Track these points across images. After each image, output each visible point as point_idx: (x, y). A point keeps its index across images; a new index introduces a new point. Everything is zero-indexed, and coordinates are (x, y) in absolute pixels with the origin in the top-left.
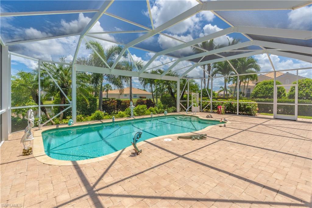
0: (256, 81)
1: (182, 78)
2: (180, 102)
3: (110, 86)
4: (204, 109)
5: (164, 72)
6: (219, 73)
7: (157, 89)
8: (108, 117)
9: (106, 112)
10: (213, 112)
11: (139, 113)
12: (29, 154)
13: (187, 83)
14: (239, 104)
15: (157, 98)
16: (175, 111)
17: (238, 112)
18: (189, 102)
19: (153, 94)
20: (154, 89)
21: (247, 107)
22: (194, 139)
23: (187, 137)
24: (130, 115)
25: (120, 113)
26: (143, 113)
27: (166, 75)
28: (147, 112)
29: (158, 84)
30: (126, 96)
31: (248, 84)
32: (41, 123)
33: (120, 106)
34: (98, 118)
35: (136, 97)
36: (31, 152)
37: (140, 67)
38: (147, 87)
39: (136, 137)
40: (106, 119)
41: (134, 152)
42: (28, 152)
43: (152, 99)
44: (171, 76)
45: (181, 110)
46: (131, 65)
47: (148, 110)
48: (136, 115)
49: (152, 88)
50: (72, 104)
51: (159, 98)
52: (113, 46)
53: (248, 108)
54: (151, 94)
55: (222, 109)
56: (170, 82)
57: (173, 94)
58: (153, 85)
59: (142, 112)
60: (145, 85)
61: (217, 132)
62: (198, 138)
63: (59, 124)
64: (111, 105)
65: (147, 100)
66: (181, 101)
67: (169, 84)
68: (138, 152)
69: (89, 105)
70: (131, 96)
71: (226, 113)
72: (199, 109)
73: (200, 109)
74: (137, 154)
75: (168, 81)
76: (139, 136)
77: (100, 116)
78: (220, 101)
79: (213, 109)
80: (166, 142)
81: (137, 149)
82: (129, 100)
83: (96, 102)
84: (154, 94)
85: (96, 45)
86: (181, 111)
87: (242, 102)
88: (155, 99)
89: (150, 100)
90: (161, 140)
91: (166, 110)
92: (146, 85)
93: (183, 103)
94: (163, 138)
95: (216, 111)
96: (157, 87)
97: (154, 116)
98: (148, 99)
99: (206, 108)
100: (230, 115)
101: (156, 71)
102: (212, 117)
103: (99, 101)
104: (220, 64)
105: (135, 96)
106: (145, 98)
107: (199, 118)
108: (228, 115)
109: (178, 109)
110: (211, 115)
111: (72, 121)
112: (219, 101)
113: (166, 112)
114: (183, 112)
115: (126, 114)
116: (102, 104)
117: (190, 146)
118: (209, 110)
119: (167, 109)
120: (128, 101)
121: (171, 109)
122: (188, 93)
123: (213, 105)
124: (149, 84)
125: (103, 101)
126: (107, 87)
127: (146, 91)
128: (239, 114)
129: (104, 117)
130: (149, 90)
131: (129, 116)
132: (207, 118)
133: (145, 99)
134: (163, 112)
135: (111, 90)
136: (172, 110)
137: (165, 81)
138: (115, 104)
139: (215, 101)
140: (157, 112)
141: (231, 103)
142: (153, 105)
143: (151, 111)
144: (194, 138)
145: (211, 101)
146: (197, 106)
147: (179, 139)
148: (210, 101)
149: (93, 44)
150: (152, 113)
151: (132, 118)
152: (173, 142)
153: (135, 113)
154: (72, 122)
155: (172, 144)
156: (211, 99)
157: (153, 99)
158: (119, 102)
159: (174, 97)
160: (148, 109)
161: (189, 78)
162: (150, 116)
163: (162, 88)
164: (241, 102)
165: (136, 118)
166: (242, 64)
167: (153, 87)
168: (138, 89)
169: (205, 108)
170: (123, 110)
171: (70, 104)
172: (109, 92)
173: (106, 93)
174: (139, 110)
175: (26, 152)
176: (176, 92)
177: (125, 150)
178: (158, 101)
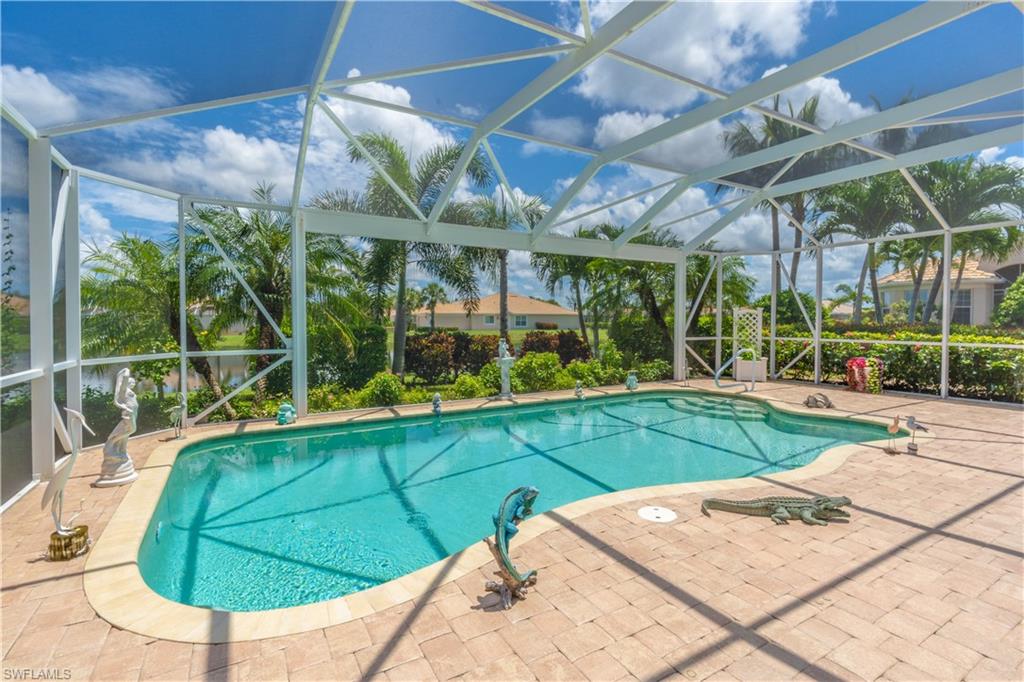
0: (1000, 261)
1: (693, 252)
2: (687, 342)
3: (441, 290)
4: (783, 371)
5: (622, 231)
6: (843, 231)
7: (597, 296)
8: (420, 396)
9: (418, 375)
10: (824, 382)
11: (530, 380)
12: (73, 556)
13: (715, 272)
14: (953, 351)
15: (595, 328)
16: (668, 376)
17: (944, 386)
18: (723, 341)
19: (581, 315)
20: (585, 296)
21: (990, 365)
22: (784, 521)
23: (751, 508)
24: (499, 387)
25: (463, 383)
26: (547, 384)
27: (630, 242)
28: (562, 377)
29: (601, 277)
30: (492, 321)
31: (960, 273)
32: (191, 415)
33: (465, 356)
34: (385, 398)
35: (524, 323)
36: (79, 546)
37: (534, 217)
38: (561, 288)
39: (508, 515)
40: (412, 401)
41: (500, 581)
42: (67, 546)
43: (579, 333)
44: (649, 244)
45: (691, 372)
46: (504, 212)
47: (565, 371)
48: (521, 388)
49: (578, 292)
50: (291, 348)
51: (605, 327)
52: (438, 148)
53: (998, 370)
54: (575, 316)
55: (870, 369)
56: (650, 268)
57: (657, 314)
58: (582, 281)
59: (543, 380)
60: (553, 282)
61: (885, 482)
62: (807, 514)
63: (251, 417)
64: (434, 352)
65: (561, 336)
66: (689, 339)
67: (642, 276)
68: (518, 587)
69: (352, 353)
70: (504, 321)
71: (886, 388)
72: (765, 370)
73: (768, 368)
74: (515, 597)
75: (639, 265)
76: (522, 508)
77: (392, 392)
78: (855, 341)
79: (826, 370)
80: (653, 529)
81: (514, 573)
82: (498, 334)
83: (384, 341)
84: (585, 312)
85: (382, 146)
86: (691, 375)
87: (967, 345)
88: (590, 333)
89: (572, 334)
90: (627, 514)
91: (632, 374)
92: (557, 283)
93: (699, 347)
94: (636, 505)
95: (835, 378)
96: (595, 287)
97: (586, 393)
98: (566, 331)
99: (795, 367)
100: (906, 396)
101: (593, 232)
102: (829, 406)
103: (396, 339)
104: (850, 191)
105: (521, 321)
106: (555, 327)
107: (769, 405)
108: (899, 396)
109: (680, 366)
110: (825, 398)
111: (290, 409)
112: (851, 338)
113: (632, 379)
114: (700, 381)
115: (485, 384)
116: (404, 347)
117: (776, 562)
118: (807, 372)
119: (638, 368)
120: (495, 337)
121: (652, 368)
122: (718, 311)
123: (825, 356)
124: (567, 279)
125: (408, 338)
126: (432, 293)
127: (556, 304)
128: (951, 393)
129: (407, 396)
130: (567, 298)
131: (496, 394)
132: (810, 407)
133: (554, 332)
134: (622, 380)
135: (443, 303)
136: (657, 371)
137: (628, 262)
138: (448, 347)
139: (833, 338)
140: (598, 379)
141: (909, 348)
142: (584, 354)
143: (576, 375)
144: (786, 514)
145: (815, 341)
146: (758, 359)
147: (709, 511)
148: (810, 340)
149: (373, 143)
150: (578, 381)
151: (506, 403)
152: (682, 528)
153: (517, 382)
154: (288, 414)
155: (682, 540)
156: (816, 332)
157: (584, 331)
158: (463, 341)
159: (663, 325)
160: (564, 367)
161: (721, 252)
162: (570, 395)
163: (615, 292)
164: (960, 345)
165: (521, 400)
166: (955, 188)
167: (581, 288)
168: (531, 297)
169: (789, 366)
170: (475, 372)
171: (285, 347)
172: (440, 308)
173: (429, 312)
174: (533, 370)
175: (59, 548)
176: (670, 303)
177: (462, 561)
178: (600, 337)
